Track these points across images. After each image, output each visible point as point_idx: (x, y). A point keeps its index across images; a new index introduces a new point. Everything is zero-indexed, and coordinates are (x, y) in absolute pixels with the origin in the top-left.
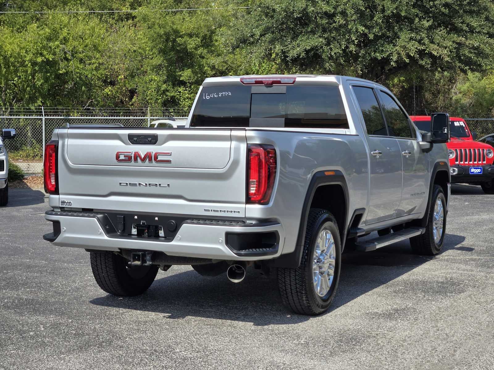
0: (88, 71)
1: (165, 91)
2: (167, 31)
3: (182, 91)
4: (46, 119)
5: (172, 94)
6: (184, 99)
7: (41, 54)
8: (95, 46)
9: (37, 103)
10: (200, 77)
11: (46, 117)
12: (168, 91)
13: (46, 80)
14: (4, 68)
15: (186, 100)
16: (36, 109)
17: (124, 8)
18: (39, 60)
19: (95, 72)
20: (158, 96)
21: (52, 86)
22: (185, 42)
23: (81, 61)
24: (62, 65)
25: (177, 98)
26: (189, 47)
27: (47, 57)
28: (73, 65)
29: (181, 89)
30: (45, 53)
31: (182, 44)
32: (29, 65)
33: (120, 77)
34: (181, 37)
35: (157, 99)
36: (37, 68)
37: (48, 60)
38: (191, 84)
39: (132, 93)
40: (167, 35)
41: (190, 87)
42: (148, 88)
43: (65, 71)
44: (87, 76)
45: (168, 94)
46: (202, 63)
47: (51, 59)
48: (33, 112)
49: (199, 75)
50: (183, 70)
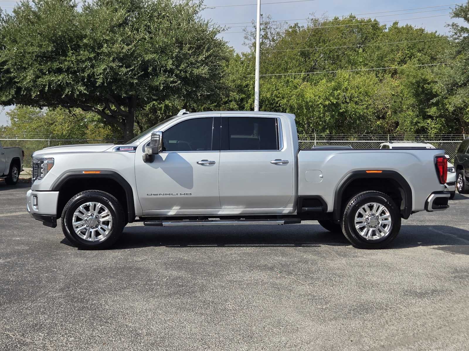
0: (361, 109)
1: (416, 123)
2: (418, 80)
3: (430, 123)
4: (317, 142)
5: (422, 125)
6: (431, 128)
7: (329, 100)
8: (366, 93)
9: (326, 132)
10: (443, 112)
11: (317, 141)
12: (419, 123)
13: (332, 116)
14: (305, 109)
15: (433, 129)
16: (326, 136)
17: (393, 66)
18: (327, 103)
19: (365, 111)
20: (411, 126)
21: (337, 120)
22: (431, 87)
23: (356, 103)
24: (343, 106)
25: (426, 128)
26: (433, 91)
27: (332, 101)
28: (351, 106)
29: (429, 121)
30: (331, 98)
31: (429, 89)
32: (321, 107)
33: (388, 113)
34: (429, 84)
35: (411, 128)
36: (326, 109)
37: (333, 103)
38: (437, 117)
39: (397, 124)
40: (418, 83)
41: (436, 119)
42: (405, 121)
43: (345, 110)
44: (360, 114)
45: (419, 125)
46: (445, 102)
47: (335, 103)
48: (324, 138)
49: (442, 111)
50: (431, 108)
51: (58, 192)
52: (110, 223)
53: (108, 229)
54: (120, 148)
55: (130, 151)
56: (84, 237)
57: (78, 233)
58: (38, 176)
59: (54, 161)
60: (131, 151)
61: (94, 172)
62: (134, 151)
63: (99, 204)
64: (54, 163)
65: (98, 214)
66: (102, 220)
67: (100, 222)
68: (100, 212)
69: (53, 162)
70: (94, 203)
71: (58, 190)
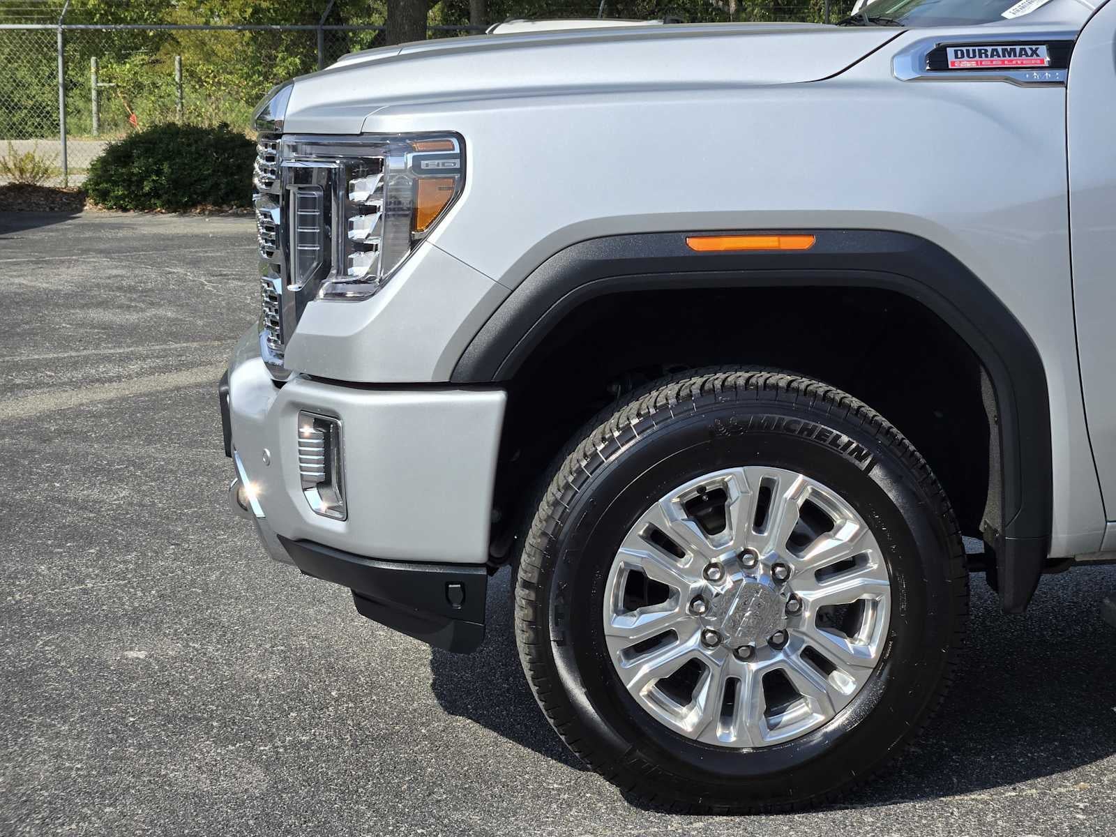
51: (497, 398)
52: (868, 614)
53: (855, 663)
54: (950, 51)
55: (1027, 75)
56: (686, 720)
57: (644, 692)
58: (324, 273)
59: (463, 156)
60: (1036, 75)
61: (770, 243)
62: (1058, 75)
63: (801, 477)
64: (462, 170)
65: (787, 556)
66: (814, 595)
67: (798, 613)
68: (798, 542)
69: (457, 164)
70: (760, 473)
71: (496, 377)
